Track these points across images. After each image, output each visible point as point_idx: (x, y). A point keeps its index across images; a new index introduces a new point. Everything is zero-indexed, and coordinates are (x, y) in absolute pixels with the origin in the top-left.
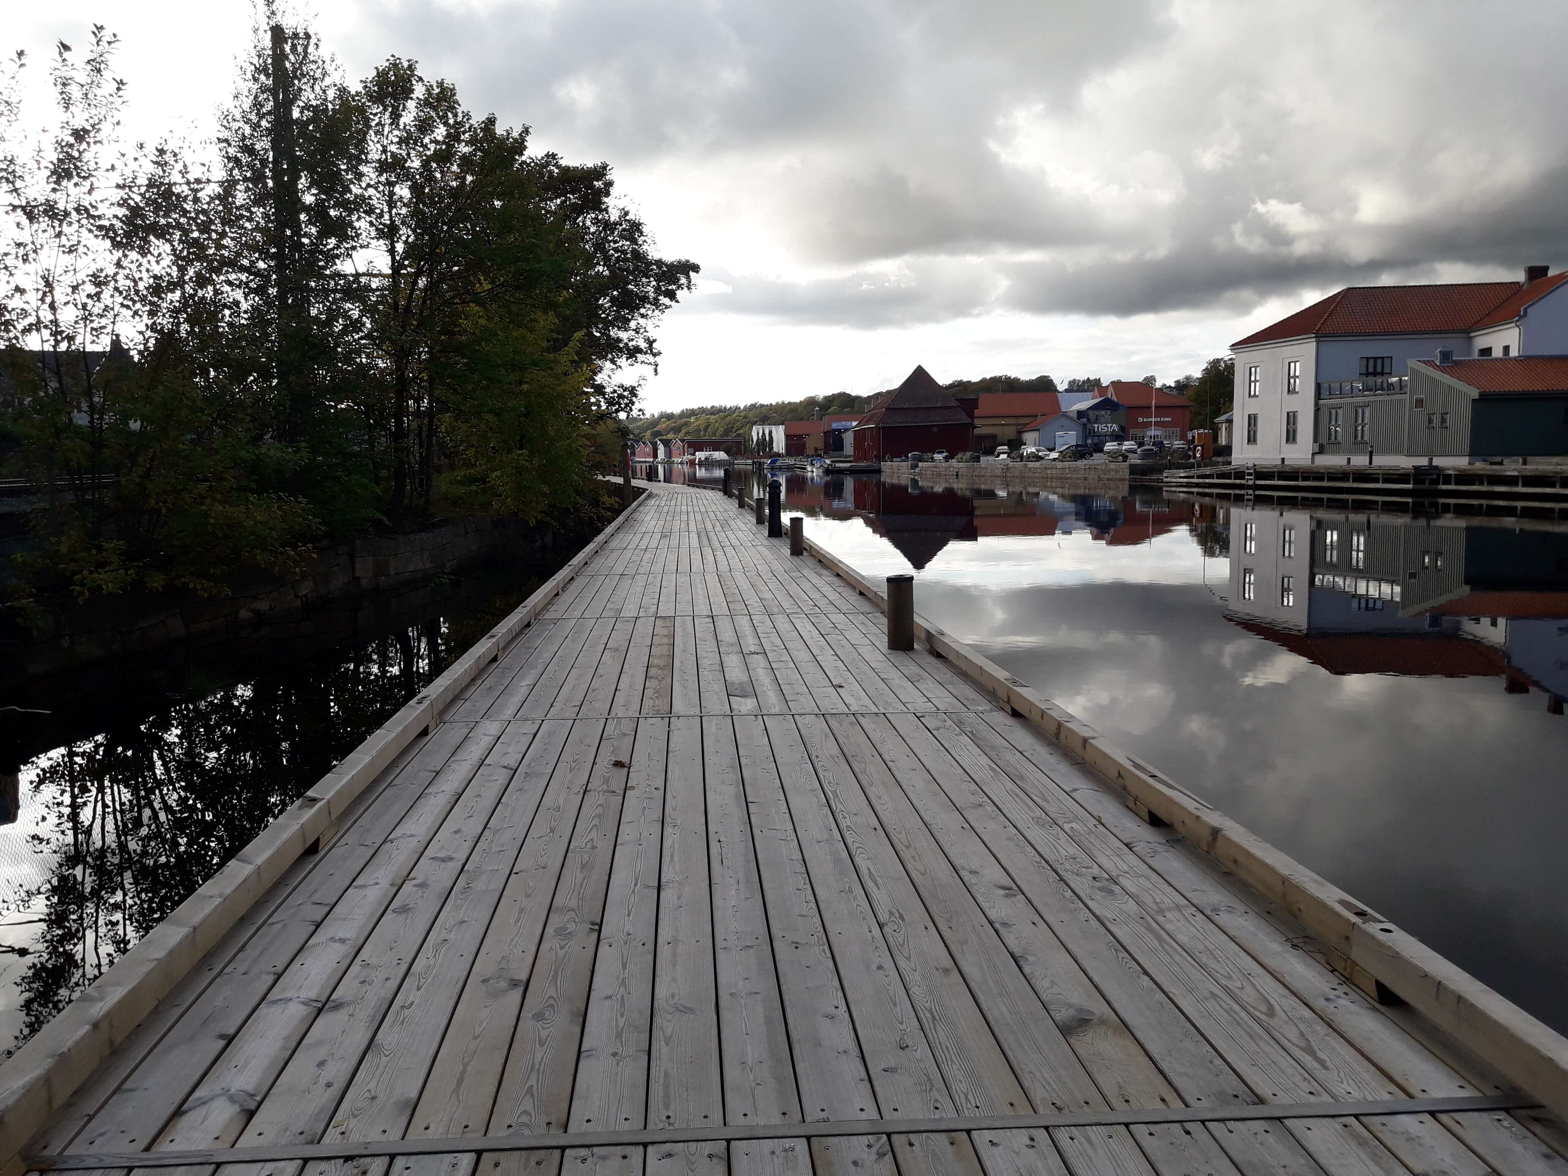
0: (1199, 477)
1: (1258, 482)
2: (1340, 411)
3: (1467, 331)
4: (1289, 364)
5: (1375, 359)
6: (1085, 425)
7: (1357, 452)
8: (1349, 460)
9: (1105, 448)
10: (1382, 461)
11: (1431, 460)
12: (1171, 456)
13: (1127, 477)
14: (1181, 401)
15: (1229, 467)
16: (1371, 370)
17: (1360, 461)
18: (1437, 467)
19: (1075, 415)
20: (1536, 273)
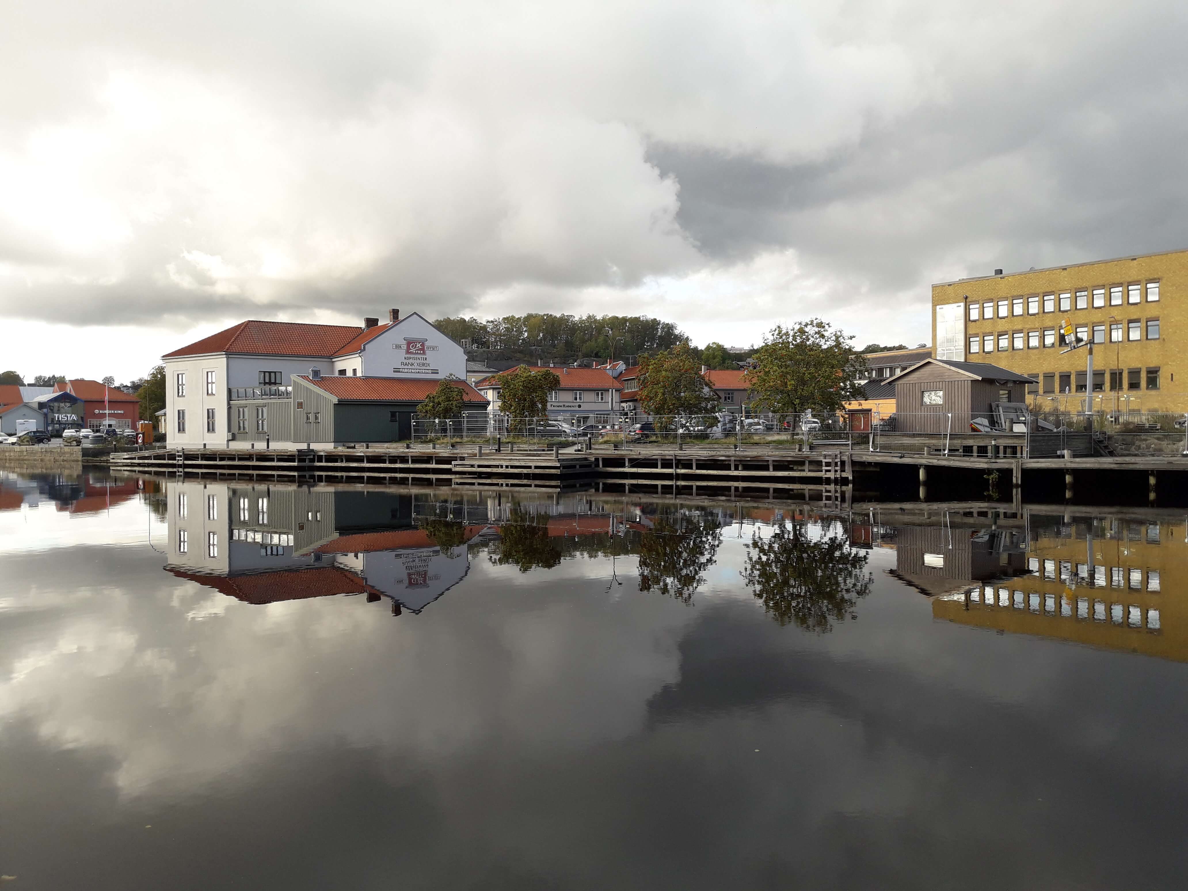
0: (140, 458)
1: (186, 462)
2: (246, 410)
3: (331, 357)
4: (207, 373)
5: (270, 373)
6: (46, 415)
7: (259, 440)
8: (253, 445)
9: (64, 435)
10: (277, 446)
11: (309, 445)
12: (117, 441)
13: (80, 458)
14: (134, 397)
15: (165, 450)
16: (267, 381)
17: (260, 446)
18: (313, 450)
19: (36, 406)
20: (372, 322)
